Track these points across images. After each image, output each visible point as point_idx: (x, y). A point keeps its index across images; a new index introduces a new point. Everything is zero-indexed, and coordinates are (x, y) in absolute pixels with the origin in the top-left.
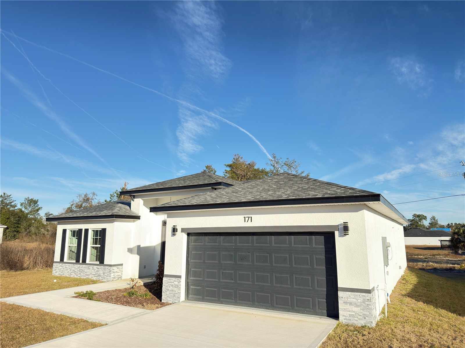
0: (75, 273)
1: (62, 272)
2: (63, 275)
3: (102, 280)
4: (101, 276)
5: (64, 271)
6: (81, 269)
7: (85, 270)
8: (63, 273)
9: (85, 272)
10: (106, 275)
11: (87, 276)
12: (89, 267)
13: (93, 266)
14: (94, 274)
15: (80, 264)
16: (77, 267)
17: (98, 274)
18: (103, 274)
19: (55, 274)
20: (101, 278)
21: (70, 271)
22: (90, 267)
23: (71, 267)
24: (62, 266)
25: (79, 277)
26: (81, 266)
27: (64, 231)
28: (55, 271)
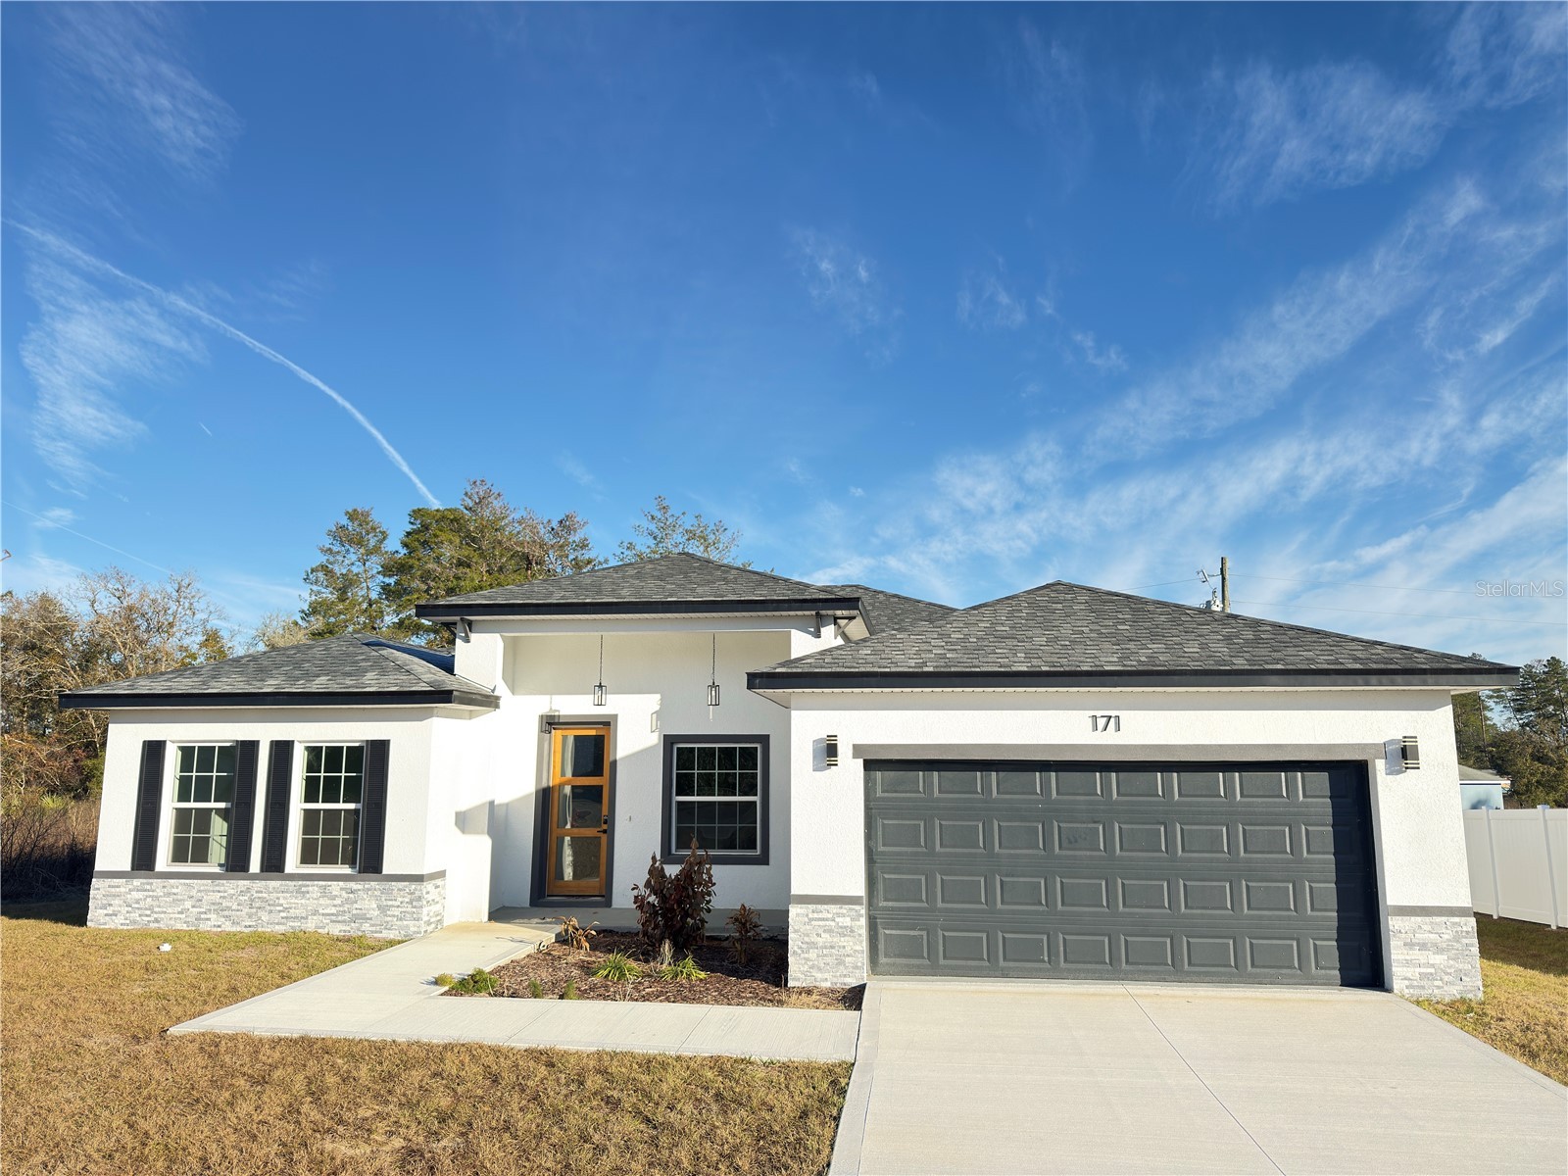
0: (226, 913)
1: (148, 912)
2: (153, 925)
3: (376, 932)
4: (371, 919)
5: (156, 909)
6: (255, 895)
7: (281, 901)
8: (155, 916)
9: (278, 908)
10: (396, 913)
11: (291, 924)
12: (303, 889)
13: (324, 883)
14: (332, 915)
15: (254, 877)
16: (232, 892)
17: (355, 912)
18: (377, 913)
19: (105, 924)
20: (373, 925)
21: (193, 907)
22: (310, 889)
23: (199, 891)
24: (148, 887)
25: (250, 926)
26: (259, 884)
27: (153, 752)
28: (105, 912)
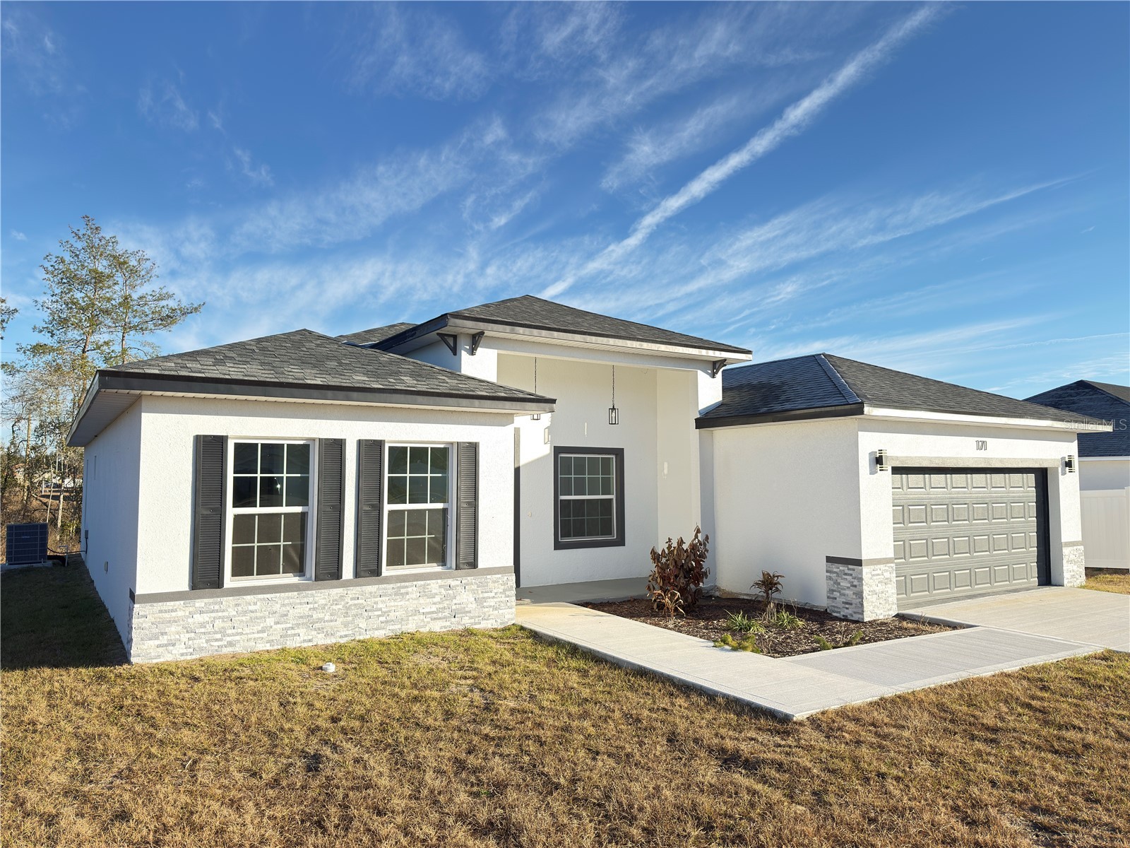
0: (317, 625)
1: (219, 636)
2: (225, 651)
3: (475, 624)
4: (470, 612)
5: (229, 632)
6: (351, 603)
7: (380, 606)
8: (229, 639)
9: (377, 613)
10: (492, 604)
11: (391, 627)
12: (403, 591)
13: (422, 583)
14: (433, 612)
15: (348, 584)
16: (323, 602)
17: (454, 607)
18: (474, 606)
19: (159, 656)
20: (471, 618)
21: (277, 623)
22: (410, 590)
23: (284, 605)
24: (217, 607)
25: (346, 636)
26: (354, 591)
27: (209, 448)
28: (157, 642)
